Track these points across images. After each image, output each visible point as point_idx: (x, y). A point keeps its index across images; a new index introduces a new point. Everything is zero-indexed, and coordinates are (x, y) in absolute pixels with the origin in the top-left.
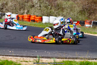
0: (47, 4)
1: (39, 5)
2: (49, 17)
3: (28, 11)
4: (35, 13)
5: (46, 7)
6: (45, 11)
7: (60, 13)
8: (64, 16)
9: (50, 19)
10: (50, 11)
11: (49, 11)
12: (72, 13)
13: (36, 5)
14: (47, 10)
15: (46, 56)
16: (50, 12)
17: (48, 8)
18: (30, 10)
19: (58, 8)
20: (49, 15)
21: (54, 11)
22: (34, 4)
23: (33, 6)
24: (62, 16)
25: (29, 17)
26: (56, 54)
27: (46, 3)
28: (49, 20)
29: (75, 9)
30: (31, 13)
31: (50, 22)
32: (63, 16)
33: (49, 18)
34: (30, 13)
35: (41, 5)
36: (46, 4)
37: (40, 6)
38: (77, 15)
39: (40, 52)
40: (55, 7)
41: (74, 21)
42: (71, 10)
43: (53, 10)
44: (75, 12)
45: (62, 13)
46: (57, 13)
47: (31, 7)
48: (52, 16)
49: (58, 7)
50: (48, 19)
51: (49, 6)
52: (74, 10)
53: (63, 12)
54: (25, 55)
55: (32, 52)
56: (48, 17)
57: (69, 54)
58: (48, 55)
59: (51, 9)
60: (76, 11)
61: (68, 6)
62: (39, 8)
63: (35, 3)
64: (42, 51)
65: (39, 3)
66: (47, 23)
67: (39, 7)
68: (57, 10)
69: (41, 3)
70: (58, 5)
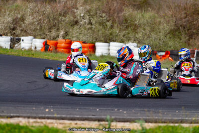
0: (105, 18)
1: (87, 21)
2: (109, 43)
3: (66, 33)
4: (81, 36)
5: (102, 24)
6: (100, 32)
7: (131, 35)
8: (139, 42)
9: (110, 48)
10: (110, 32)
11: (108, 32)
12: (154, 35)
13: (81, 21)
14: (103, 30)
15: (119, 119)
16: (111, 34)
17: (106, 26)
18: (71, 30)
19: (127, 26)
20: (108, 40)
21: (117, 32)
22: (79, 17)
23: (76, 23)
24: (134, 40)
25: (67, 45)
26: (139, 114)
27: (101, 16)
28: (109, 50)
29: (161, 27)
30: (73, 37)
31: (112, 55)
32: (137, 42)
33: (109, 46)
34: (70, 37)
35: (92, 21)
36: (101, 19)
37: (90, 23)
38: (164, 40)
39: (106, 110)
40: (121, 23)
41: (159, 52)
42: (153, 30)
43: (116, 30)
44: (160, 32)
45: (135, 36)
46: (124, 36)
47: (72, 25)
48: (114, 41)
49: (126, 23)
50: (107, 47)
51: (108, 21)
52: (159, 29)
53: (136, 32)
54: (78, 116)
55: (90, 111)
56: (107, 44)
57: (164, 114)
58: (124, 116)
59: (112, 27)
60: (162, 31)
61: (145, 20)
62: (89, 26)
63: (81, 16)
64: (109, 110)
65: (88, 17)
66: (105, 56)
67: (88, 24)
68: (124, 30)
69: (92, 15)
70: (126, 20)
